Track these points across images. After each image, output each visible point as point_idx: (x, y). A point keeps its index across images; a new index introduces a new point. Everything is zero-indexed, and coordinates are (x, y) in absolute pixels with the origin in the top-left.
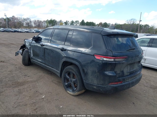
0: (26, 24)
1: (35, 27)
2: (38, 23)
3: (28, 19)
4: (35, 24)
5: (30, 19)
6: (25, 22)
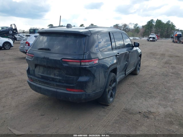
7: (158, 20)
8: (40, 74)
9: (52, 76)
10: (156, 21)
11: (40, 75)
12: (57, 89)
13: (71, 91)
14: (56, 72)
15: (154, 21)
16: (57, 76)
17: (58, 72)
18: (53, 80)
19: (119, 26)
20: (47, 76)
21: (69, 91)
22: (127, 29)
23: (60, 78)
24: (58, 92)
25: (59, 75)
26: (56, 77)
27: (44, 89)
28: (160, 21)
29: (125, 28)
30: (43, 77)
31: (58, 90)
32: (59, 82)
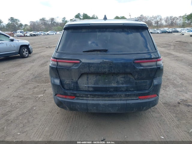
0: (155, 23)
1: (166, 26)
2: (171, 19)
3: (158, 16)
4: (166, 21)
5: (161, 17)
6: (154, 21)
7: (84, 13)
8: (90, 85)
9: (114, 85)
10: (83, 15)
11: (91, 87)
12: (127, 100)
13: (144, 99)
14: (120, 79)
15: (81, 15)
16: (122, 84)
17: (123, 79)
18: (117, 89)
19: (46, 20)
20: (105, 86)
21: (142, 99)
22: (55, 22)
23: (128, 85)
24: (129, 104)
25: (125, 82)
26: (121, 86)
27: (104, 105)
28: (86, 14)
29: (53, 22)
30: (96, 89)
31: (128, 102)
32: (127, 90)
